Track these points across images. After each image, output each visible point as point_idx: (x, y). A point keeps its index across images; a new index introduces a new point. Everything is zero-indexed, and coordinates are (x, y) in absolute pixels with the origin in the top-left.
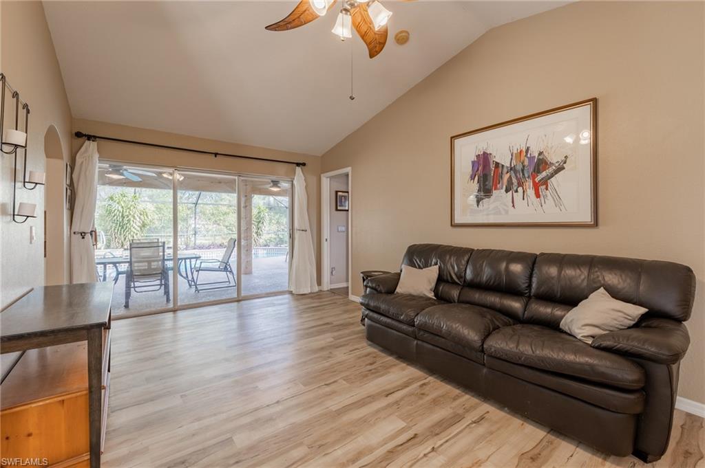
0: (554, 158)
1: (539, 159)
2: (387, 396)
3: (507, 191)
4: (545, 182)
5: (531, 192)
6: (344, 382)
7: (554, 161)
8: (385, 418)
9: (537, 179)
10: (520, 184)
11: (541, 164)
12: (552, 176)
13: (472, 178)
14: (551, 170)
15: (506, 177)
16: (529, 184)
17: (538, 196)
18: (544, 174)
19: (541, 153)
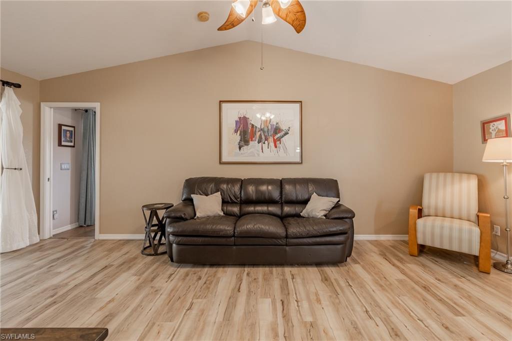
0: (284, 127)
1: (276, 126)
2: (239, 291)
3: (259, 143)
4: (279, 139)
5: (272, 144)
6: (200, 300)
7: (284, 129)
8: (257, 303)
9: (276, 138)
10: (266, 139)
11: (277, 130)
12: (283, 137)
13: (236, 131)
14: (282, 133)
15: (258, 134)
16: (271, 140)
17: (276, 147)
18: (279, 135)
19: (277, 124)
